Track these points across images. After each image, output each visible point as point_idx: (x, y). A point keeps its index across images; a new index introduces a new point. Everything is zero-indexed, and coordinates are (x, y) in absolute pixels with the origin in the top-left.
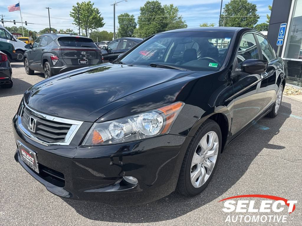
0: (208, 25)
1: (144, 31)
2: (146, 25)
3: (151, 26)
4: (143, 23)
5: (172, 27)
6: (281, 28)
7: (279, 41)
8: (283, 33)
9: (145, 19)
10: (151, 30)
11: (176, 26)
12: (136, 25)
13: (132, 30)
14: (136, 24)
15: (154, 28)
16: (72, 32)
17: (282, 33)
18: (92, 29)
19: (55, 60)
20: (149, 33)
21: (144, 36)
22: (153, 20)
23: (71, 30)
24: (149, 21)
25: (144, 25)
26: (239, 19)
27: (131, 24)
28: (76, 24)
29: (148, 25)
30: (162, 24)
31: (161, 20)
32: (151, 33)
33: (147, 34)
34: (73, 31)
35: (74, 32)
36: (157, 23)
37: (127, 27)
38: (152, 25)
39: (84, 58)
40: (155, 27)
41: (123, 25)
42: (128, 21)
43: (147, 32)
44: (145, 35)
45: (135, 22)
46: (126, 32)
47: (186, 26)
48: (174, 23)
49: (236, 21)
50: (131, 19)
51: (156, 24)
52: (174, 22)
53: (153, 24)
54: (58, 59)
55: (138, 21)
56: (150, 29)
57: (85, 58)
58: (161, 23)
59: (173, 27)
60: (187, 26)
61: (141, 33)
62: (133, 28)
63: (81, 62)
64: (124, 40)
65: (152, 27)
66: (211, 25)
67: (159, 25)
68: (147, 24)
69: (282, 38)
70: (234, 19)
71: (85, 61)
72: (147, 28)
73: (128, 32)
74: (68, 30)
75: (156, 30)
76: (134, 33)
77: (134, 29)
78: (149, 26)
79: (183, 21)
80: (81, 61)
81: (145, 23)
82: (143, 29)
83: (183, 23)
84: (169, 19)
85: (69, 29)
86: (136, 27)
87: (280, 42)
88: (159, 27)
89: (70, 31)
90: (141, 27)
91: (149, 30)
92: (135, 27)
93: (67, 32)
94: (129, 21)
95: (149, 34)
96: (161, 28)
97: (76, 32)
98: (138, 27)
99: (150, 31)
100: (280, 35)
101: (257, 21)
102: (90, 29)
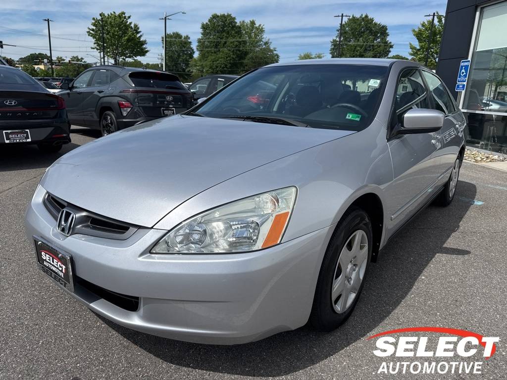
0: (313, 56)
1: (208, 63)
2: (212, 53)
3: (220, 55)
4: (207, 49)
5: (254, 58)
6: (462, 66)
7: (458, 86)
8: (465, 74)
9: (211, 44)
10: (221, 61)
11: (260, 56)
12: (194, 52)
13: (187, 61)
14: (193, 50)
15: (224, 59)
16: (81, 61)
17: (463, 73)
18: (126, 57)
19: (125, 109)
20: (217, 67)
21: (208, 72)
22: (224, 45)
23: (80, 58)
24: (216, 46)
25: (208, 52)
26: (361, 48)
27: (184, 51)
28: (97, 49)
29: (215, 53)
30: (238, 52)
31: (237, 46)
32: (220, 67)
33: (214, 67)
34: (83, 61)
35: (85, 62)
36: (230, 50)
37: (178, 56)
38: (221, 53)
39: (170, 106)
40: (227, 58)
41: (171, 52)
42: (179, 45)
43: (213, 64)
44: (211, 70)
45: (191, 48)
46: (176, 64)
47: (276, 57)
48: (257, 52)
49: (357, 51)
50: (185, 43)
51: (229, 52)
52: (257, 49)
53: (223, 52)
54: (132, 106)
55: (197, 46)
56: (218, 60)
57: (172, 106)
58: (236, 50)
59: (256, 58)
60: (278, 57)
61: (204, 65)
62: (188, 57)
63: (165, 112)
64: (219, 79)
65: (222, 58)
66: (316, 56)
67: (233, 54)
68: (213, 51)
69: (465, 81)
70: (353, 48)
71: (171, 110)
72: (213, 57)
73: (180, 64)
74: (75, 58)
75: (229, 61)
76: (189, 65)
77: (190, 60)
78: (217, 55)
79: (272, 48)
80: (165, 110)
81: (210, 51)
82: (206, 60)
83: (272, 51)
84: (249, 45)
85: (77, 57)
86: (194, 56)
87: (460, 86)
88: (234, 57)
89: (78, 60)
90: (203, 56)
91: (216, 61)
92: (191, 56)
93: (73, 61)
94: (181, 45)
95: (217, 69)
96: (237, 59)
97: (90, 63)
98: (196, 55)
99: (218, 64)
100: (460, 76)
101: (390, 52)
102: (122, 57)
